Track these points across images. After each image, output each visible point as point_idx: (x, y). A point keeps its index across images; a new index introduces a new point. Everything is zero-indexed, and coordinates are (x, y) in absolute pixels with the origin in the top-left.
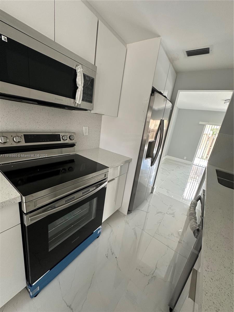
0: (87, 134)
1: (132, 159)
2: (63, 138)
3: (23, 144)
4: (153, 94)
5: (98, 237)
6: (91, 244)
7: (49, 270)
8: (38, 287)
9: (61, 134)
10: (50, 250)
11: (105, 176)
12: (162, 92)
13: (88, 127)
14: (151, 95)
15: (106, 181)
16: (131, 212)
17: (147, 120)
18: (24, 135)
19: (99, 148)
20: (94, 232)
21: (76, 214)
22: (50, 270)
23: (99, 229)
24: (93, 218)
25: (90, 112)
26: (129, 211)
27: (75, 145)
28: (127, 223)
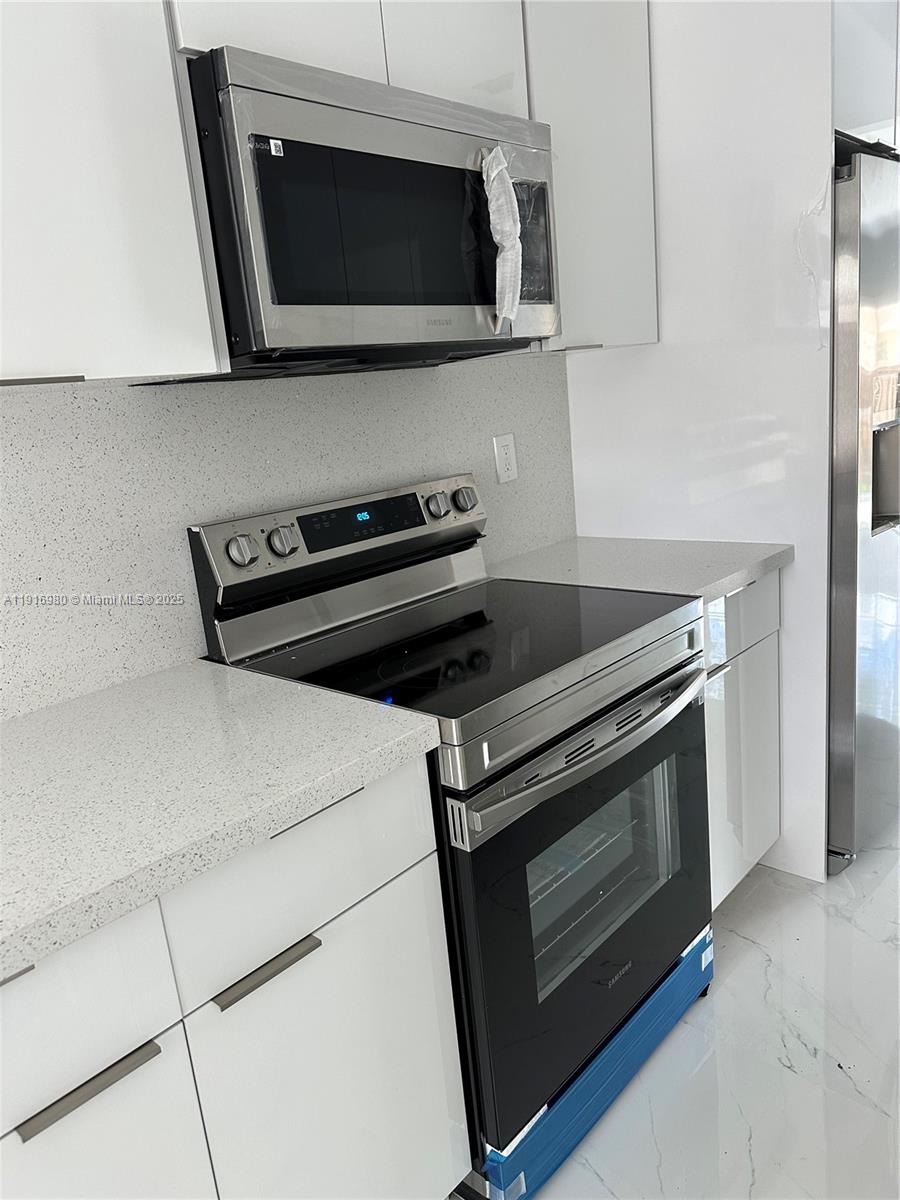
0: (514, 474)
1: (792, 547)
2: (432, 507)
3: (304, 559)
4: (845, 169)
5: (704, 994)
6: (681, 1023)
7: (545, 1107)
8: (522, 1175)
9: (421, 493)
10: (541, 997)
11: (691, 645)
12: (888, 142)
13: (511, 435)
14: (837, 176)
15: (698, 672)
16: (850, 861)
17: (843, 315)
18: (297, 518)
19: (576, 537)
20: (684, 954)
21: (592, 851)
22: (549, 1107)
23: (703, 945)
24: (663, 881)
25: (538, 350)
26: (837, 854)
27: (479, 535)
28: (843, 917)
